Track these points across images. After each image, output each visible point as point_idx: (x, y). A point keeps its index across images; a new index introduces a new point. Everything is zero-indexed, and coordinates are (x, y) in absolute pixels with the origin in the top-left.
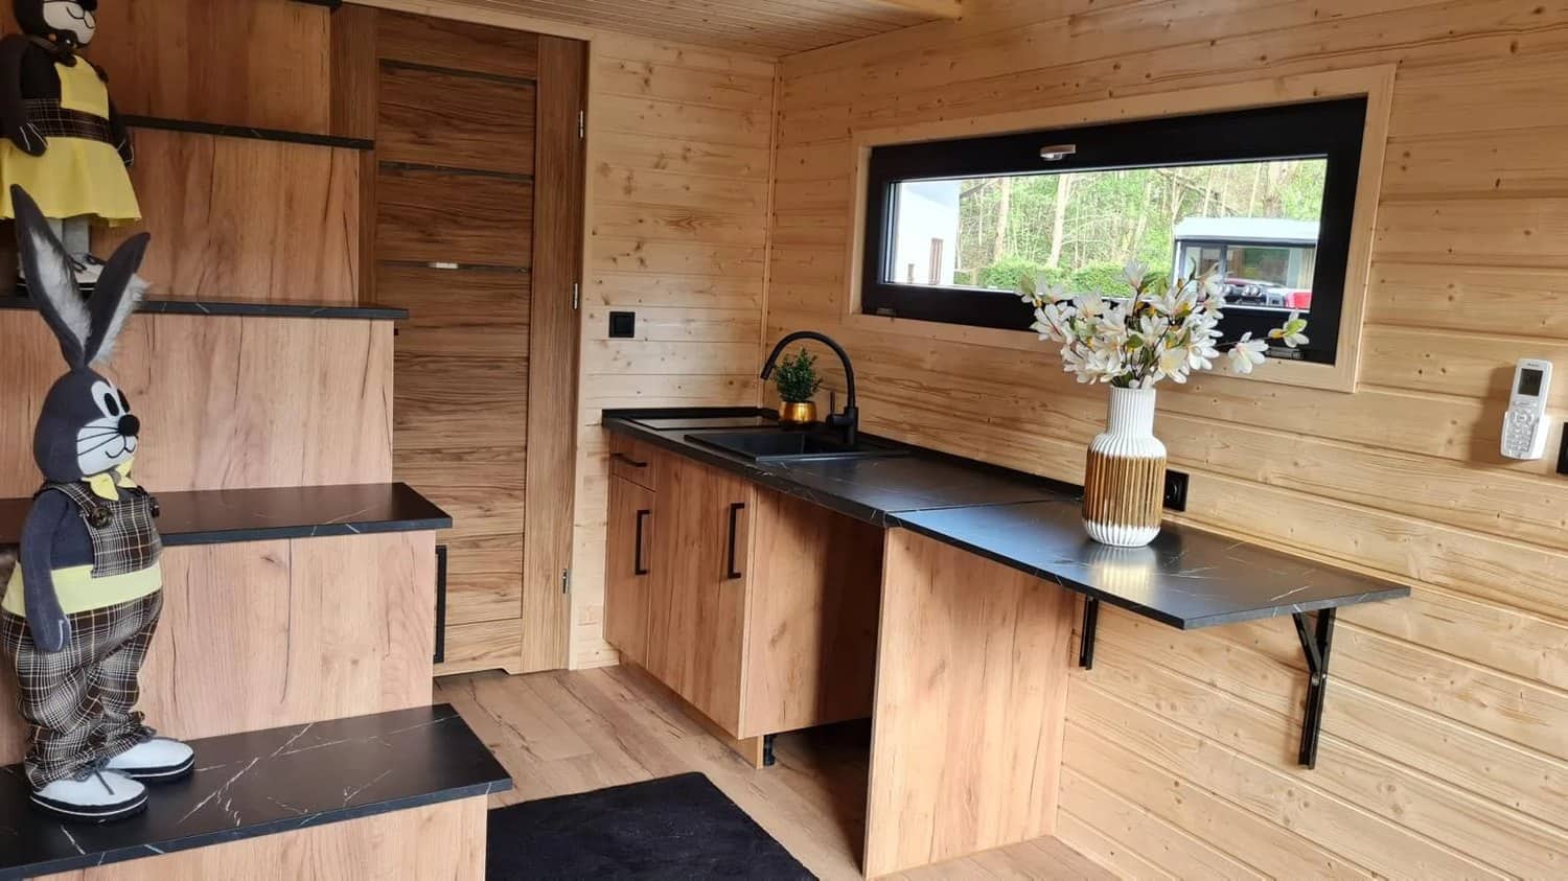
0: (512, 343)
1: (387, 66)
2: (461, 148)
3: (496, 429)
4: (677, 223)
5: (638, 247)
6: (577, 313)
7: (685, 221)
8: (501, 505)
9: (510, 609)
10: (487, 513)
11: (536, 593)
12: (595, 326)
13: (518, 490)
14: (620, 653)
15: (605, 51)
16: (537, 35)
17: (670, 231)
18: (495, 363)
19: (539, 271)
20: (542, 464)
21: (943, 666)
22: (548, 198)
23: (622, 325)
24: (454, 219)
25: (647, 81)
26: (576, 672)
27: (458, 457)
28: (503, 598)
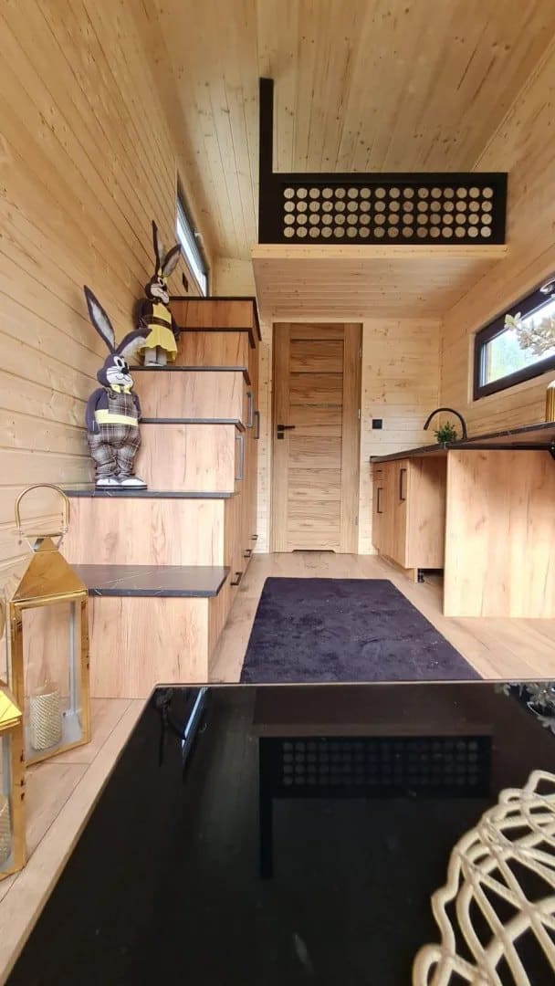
0: (335, 432)
1: (293, 341)
2: (317, 365)
3: (328, 462)
4: (399, 385)
5: (383, 395)
6: (360, 420)
7: (403, 384)
8: (332, 490)
9: (334, 528)
10: (327, 493)
11: (345, 524)
12: (366, 425)
13: (338, 485)
14: (378, 550)
15: (370, 325)
16: (343, 324)
17: (397, 388)
18: (329, 438)
19: (345, 407)
20: (347, 474)
21: (484, 520)
22: (348, 379)
23: (377, 424)
24: (315, 389)
25: (385, 334)
26: (361, 556)
27: (316, 472)
28: (333, 524)
